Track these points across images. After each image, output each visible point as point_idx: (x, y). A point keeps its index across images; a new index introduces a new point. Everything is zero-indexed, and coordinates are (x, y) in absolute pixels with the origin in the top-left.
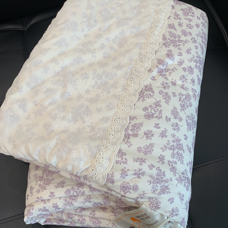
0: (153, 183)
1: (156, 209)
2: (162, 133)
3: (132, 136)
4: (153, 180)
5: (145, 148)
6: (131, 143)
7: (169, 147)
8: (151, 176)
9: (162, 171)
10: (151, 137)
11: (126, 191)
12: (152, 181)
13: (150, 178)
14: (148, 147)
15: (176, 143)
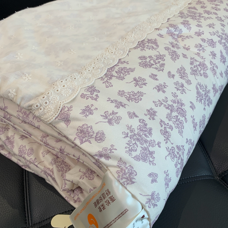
0: (130, 138)
1: (127, 184)
2: (159, 86)
3: (116, 77)
4: (132, 134)
5: (130, 94)
6: (111, 84)
7: (166, 105)
8: (129, 128)
9: (148, 127)
10: (142, 86)
11: (84, 140)
12: (130, 134)
13: (128, 129)
14: (134, 94)
15: (176, 105)
